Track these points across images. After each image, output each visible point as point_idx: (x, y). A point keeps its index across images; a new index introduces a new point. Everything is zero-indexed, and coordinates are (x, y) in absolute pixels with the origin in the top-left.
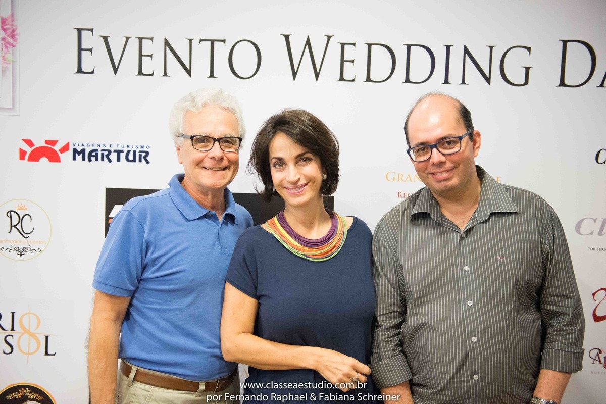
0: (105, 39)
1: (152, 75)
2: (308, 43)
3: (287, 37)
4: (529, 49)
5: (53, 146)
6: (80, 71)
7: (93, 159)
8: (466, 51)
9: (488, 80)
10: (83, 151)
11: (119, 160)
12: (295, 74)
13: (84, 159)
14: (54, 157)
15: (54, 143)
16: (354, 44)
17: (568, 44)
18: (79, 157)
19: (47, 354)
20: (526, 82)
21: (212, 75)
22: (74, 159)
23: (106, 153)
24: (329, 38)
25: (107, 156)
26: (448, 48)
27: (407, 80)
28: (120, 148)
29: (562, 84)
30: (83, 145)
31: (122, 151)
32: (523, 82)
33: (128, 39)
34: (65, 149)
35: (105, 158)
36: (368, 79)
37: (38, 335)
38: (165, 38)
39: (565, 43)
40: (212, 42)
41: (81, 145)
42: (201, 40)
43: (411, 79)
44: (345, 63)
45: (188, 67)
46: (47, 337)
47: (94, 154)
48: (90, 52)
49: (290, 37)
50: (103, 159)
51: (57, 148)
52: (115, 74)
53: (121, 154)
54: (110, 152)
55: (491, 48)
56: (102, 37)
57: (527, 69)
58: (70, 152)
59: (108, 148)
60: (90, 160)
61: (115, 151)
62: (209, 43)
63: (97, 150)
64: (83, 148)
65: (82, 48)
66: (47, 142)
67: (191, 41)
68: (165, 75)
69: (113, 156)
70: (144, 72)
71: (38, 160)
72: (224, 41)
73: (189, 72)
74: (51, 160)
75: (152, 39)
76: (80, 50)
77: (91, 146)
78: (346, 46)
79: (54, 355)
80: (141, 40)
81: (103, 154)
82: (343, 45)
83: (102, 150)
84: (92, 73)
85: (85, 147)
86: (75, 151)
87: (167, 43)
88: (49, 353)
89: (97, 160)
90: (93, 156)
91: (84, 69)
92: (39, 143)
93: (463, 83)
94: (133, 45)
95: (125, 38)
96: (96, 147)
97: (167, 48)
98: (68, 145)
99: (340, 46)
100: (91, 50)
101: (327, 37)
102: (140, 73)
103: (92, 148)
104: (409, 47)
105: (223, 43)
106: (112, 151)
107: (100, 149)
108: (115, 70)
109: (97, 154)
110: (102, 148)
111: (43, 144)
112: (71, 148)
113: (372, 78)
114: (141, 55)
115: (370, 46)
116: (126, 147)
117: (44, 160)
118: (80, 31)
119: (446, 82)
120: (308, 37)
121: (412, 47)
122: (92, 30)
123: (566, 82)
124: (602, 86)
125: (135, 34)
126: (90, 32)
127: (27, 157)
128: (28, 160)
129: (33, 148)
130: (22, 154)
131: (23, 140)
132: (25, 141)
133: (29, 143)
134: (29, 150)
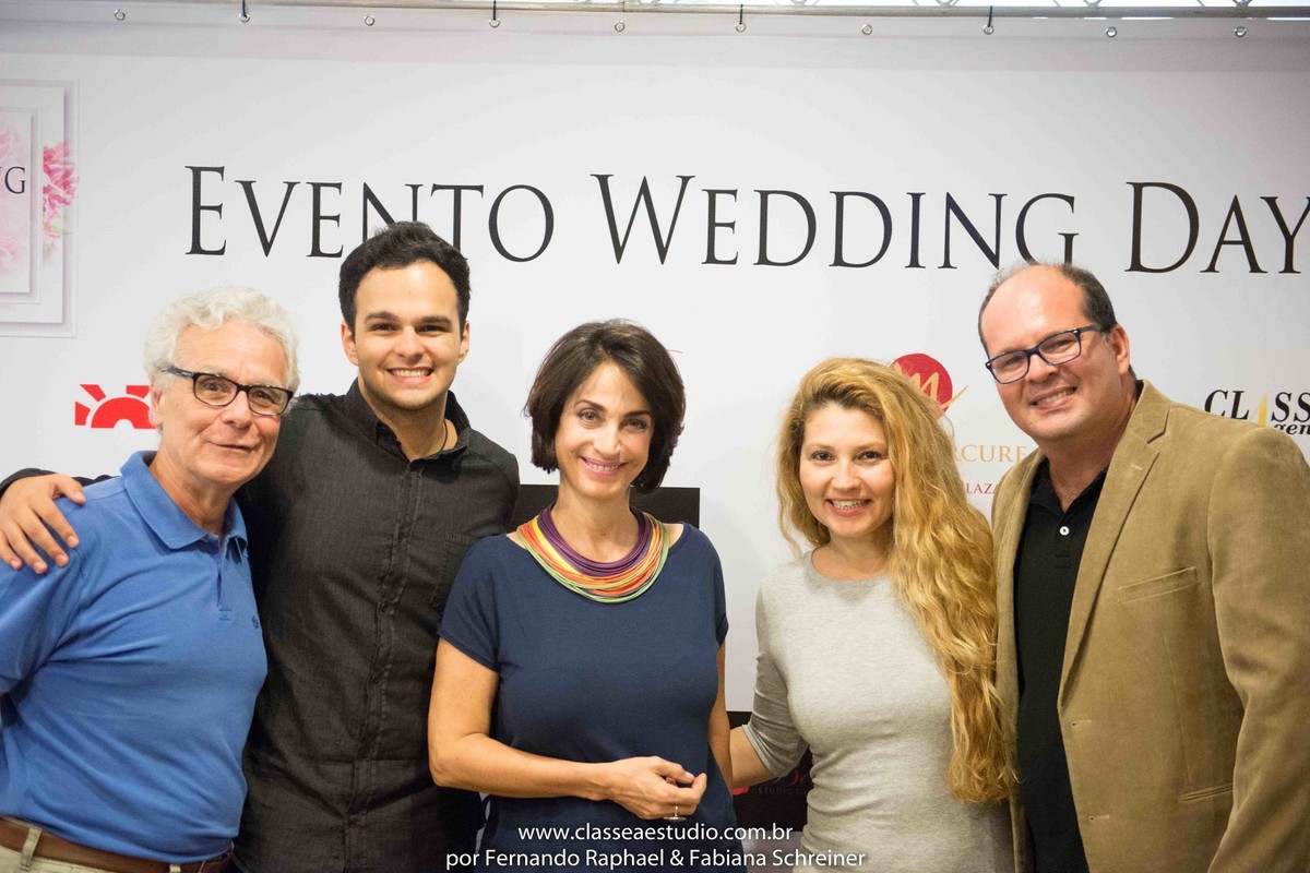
0: (247, 186)
1: (338, 255)
2: (644, 190)
3: (603, 180)
4: (1070, 200)
5: (143, 396)
6: (196, 249)
8: (951, 204)
9: (995, 259)
12: (619, 251)
14: (144, 420)
15: (142, 390)
16: (734, 193)
17: (1145, 189)
24: (685, 180)
26: (916, 198)
27: (839, 261)
29: (1136, 266)
33: (291, 185)
36: (763, 260)
38: (365, 185)
39: (1138, 188)
40: (458, 190)
42: (436, 187)
43: (846, 259)
44: (718, 230)
48: (216, 213)
49: (609, 179)
52: (267, 254)
55: (999, 198)
56: (242, 182)
57: (1069, 238)
62: (452, 191)
65: (202, 204)
66: (130, 389)
67: (415, 188)
70: (323, 249)
71: (112, 426)
72: (480, 188)
74: (136, 425)
75: (338, 186)
76: (197, 208)
78: (718, 195)
80: (317, 187)
82: (712, 194)
84: (221, 252)
87: (368, 194)
91: (204, 246)
92: (115, 391)
93: (947, 264)
94: (303, 196)
95: (286, 185)
97: (369, 203)
99: (706, 196)
100: (218, 209)
101: (680, 180)
102: (316, 252)
104: (840, 196)
105: (478, 193)
108: (267, 246)
111: (123, 394)
113: (770, 257)
114: (317, 218)
115: (764, 195)
117: (124, 425)
118: (197, 172)
119: (914, 263)
120: (645, 180)
121: (846, 198)
122: (221, 170)
123: (1144, 263)
124: (1211, 269)
125: (305, 177)
126: (218, 175)
127: (89, 419)
128: (95, 425)
129: (103, 401)
130: (81, 413)
131: (83, 386)
132: (87, 387)
133: (95, 391)
134: (94, 405)
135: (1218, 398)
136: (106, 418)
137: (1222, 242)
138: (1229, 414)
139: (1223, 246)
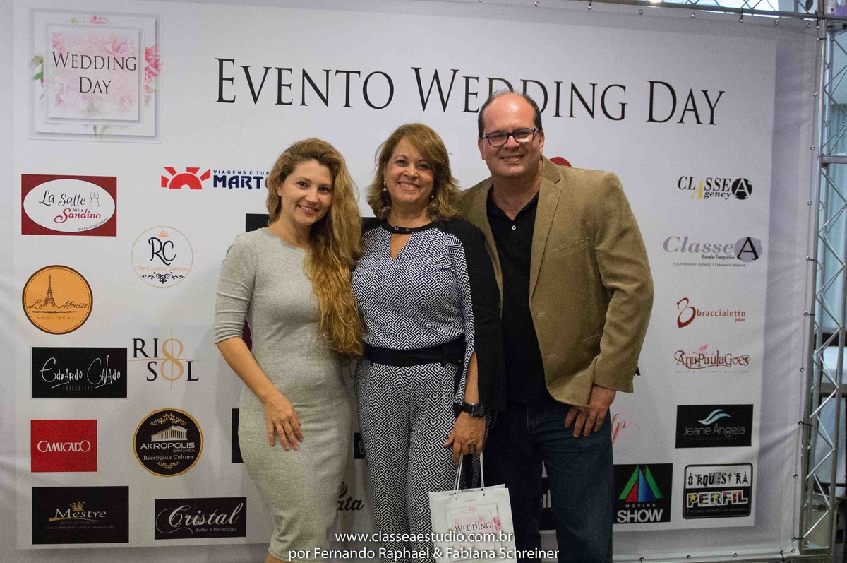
0: (246, 69)
1: (291, 104)
2: (436, 76)
3: (417, 70)
4: (624, 88)
5: (195, 173)
6: (221, 99)
7: (234, 185)
8: (573, 88)
9: (592, 114)
10: (224, 178)
11: (258, 186)
12: (424, 105)
13: (224, 186)
14: (196, 185)
15: (195, 170)
16: (477, 78)
17: (655, 84)
18: (220, 184)
19: (190, 379)
20: (623, 117)
21: (347, 105)
22: (215, 185)
23: (246, 180)
24: (455, 71)
25: (247, 183)
26: (558, 84)
28: (259, 175)
29: (651, 119)
30: (224, 172)
31: (262, 178)
32: (620, 117)
33: (267, 69)
34: (206, 176)
35: (245, 184)
37: (182, 362)
38: (304, 69)
39: (652, 83)
40: (348, 73)
41: (221, 172)
42: (337, 71)
44: (470, 96)
45: (325, 97)
46: (190, 363)
47: (234, 180)
48: (231, 82)
49: (420, 70)
50: (243, 186)
51: (198, 175)
52: (255, 103)
53: (261, 180)
54: (250, 179)
55: (594, 85)
56: (244, 67)
57: (623, 105)
58: (211, 180)
59: (248, 174)
60: (231, 187)
61: (255, 178)
62: (345, 74)
63: (237, 177)
64: (224, 174)
65: (224, 77)
66: (188, 169)
67: (327, 72)
68: (303, 104)
69: (253, 183)
70: (283, 101)
71: (179, 188)
72: (359, 73)
73: (326, 101)
74: (192, 188)
75: (290, 70)
76: (221, 79)
77: (232, 173)
78: (470, 79)
79: (197, 380)
80: (280, 70)
81: (243, 181)
82: (467, 79)
83: (242, 177)
84: (233, 101)
85: (226, 174)
86: (216, 178)
87: (305, 74)
88: (192, 378)
89: (237, 186)
90: (234, 183)
91: (225, 98)
92: (181, 170)
93: (571, 116)
94: (273, 75)
95: (265, 69)
96: (236, 174)
97: (305, 78)
98: (209, 172)
99: (465, 79)
100: (232, 80)
101: (453, 71)
102: (280, 102)
103: (232, 175)
104: (525, 82)
105: (358, 75)
106: (252, 178)
107: (240, 176)
108: (255, 99)
109: (237, 181)
110: (242, 174)
111: (185, 172)
112: (212, 174)
114: (280, 85)
115: (491, 80)
116: (265, 173)
117: (186, 187)
118: (221, 61)
119: (557, 114)
120: (436, 71)
121: (527, 83)
122: (233, 61)
123: (654, 118)
124: (681, 121)
125: (274, 65)
126: (231, 63)
127: (168, 184)
128: (170, 187)
129: (175, 175)
130: (164, 181)
131: (165, 168)
132: (167, 168)
133: (171, 170)
134: (170, 177)
135: (684, 179)
136: (177, 183)
137: (685, 110)
138: (688, 187)
139: (686, 112)
